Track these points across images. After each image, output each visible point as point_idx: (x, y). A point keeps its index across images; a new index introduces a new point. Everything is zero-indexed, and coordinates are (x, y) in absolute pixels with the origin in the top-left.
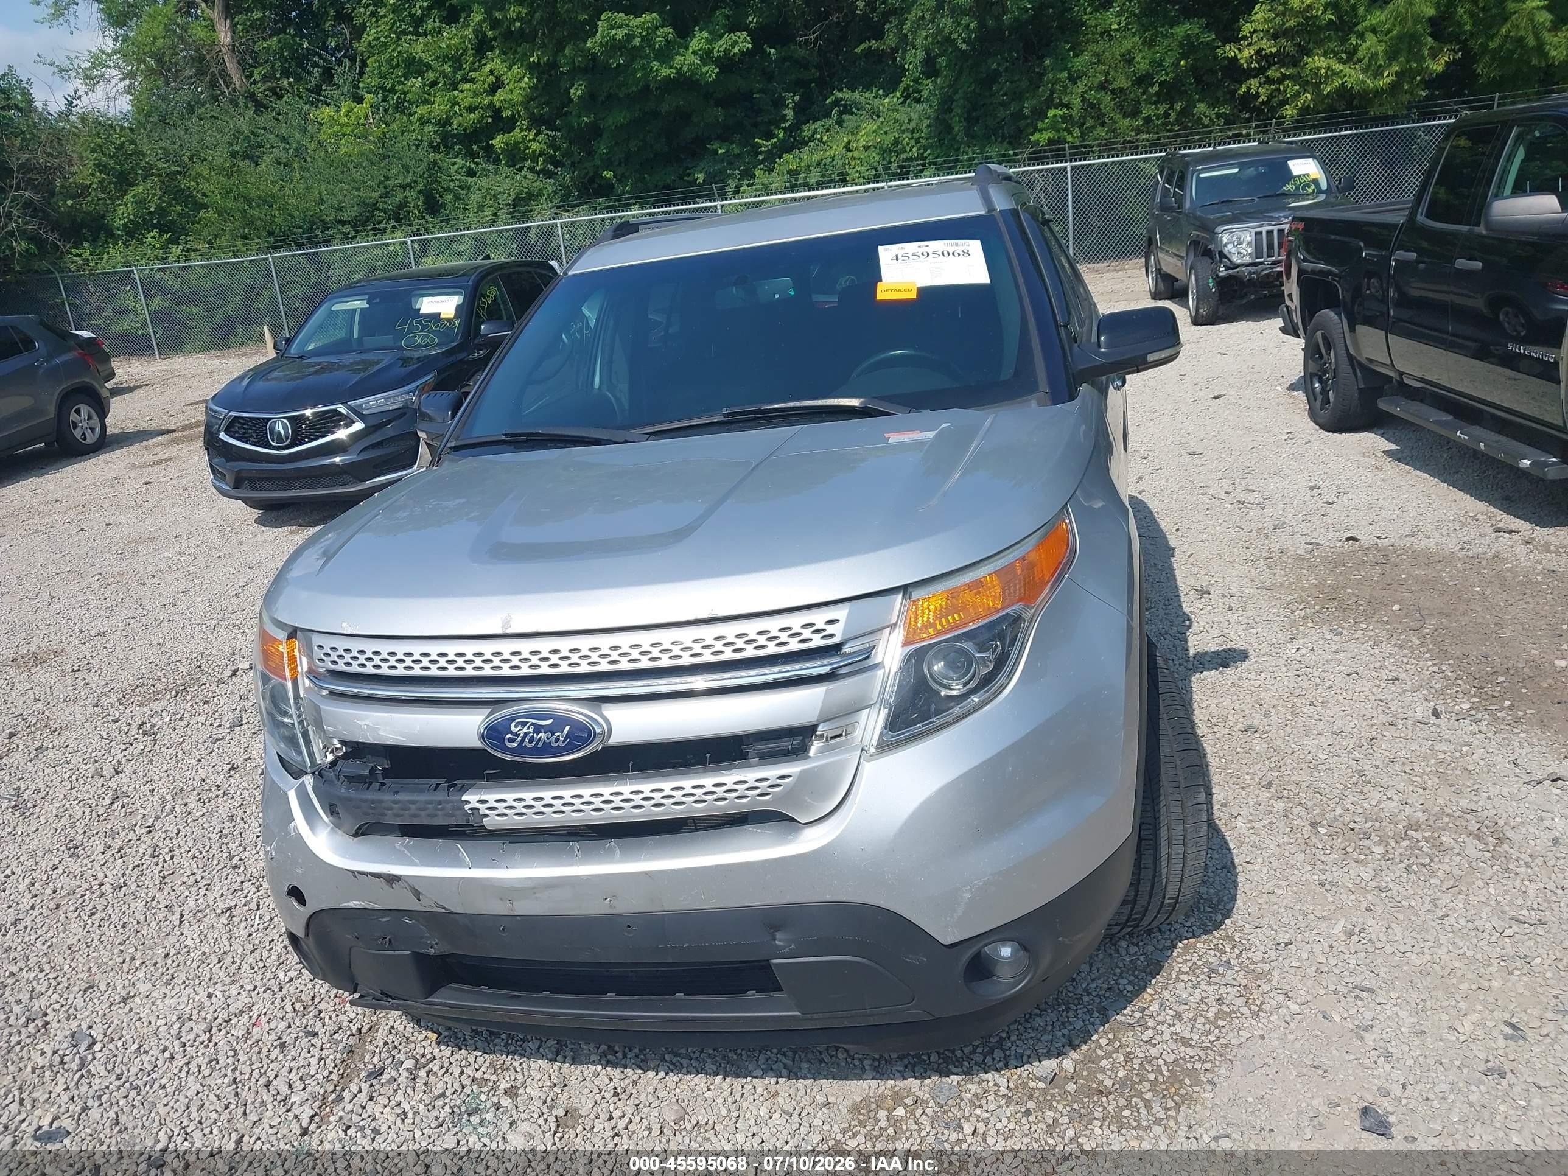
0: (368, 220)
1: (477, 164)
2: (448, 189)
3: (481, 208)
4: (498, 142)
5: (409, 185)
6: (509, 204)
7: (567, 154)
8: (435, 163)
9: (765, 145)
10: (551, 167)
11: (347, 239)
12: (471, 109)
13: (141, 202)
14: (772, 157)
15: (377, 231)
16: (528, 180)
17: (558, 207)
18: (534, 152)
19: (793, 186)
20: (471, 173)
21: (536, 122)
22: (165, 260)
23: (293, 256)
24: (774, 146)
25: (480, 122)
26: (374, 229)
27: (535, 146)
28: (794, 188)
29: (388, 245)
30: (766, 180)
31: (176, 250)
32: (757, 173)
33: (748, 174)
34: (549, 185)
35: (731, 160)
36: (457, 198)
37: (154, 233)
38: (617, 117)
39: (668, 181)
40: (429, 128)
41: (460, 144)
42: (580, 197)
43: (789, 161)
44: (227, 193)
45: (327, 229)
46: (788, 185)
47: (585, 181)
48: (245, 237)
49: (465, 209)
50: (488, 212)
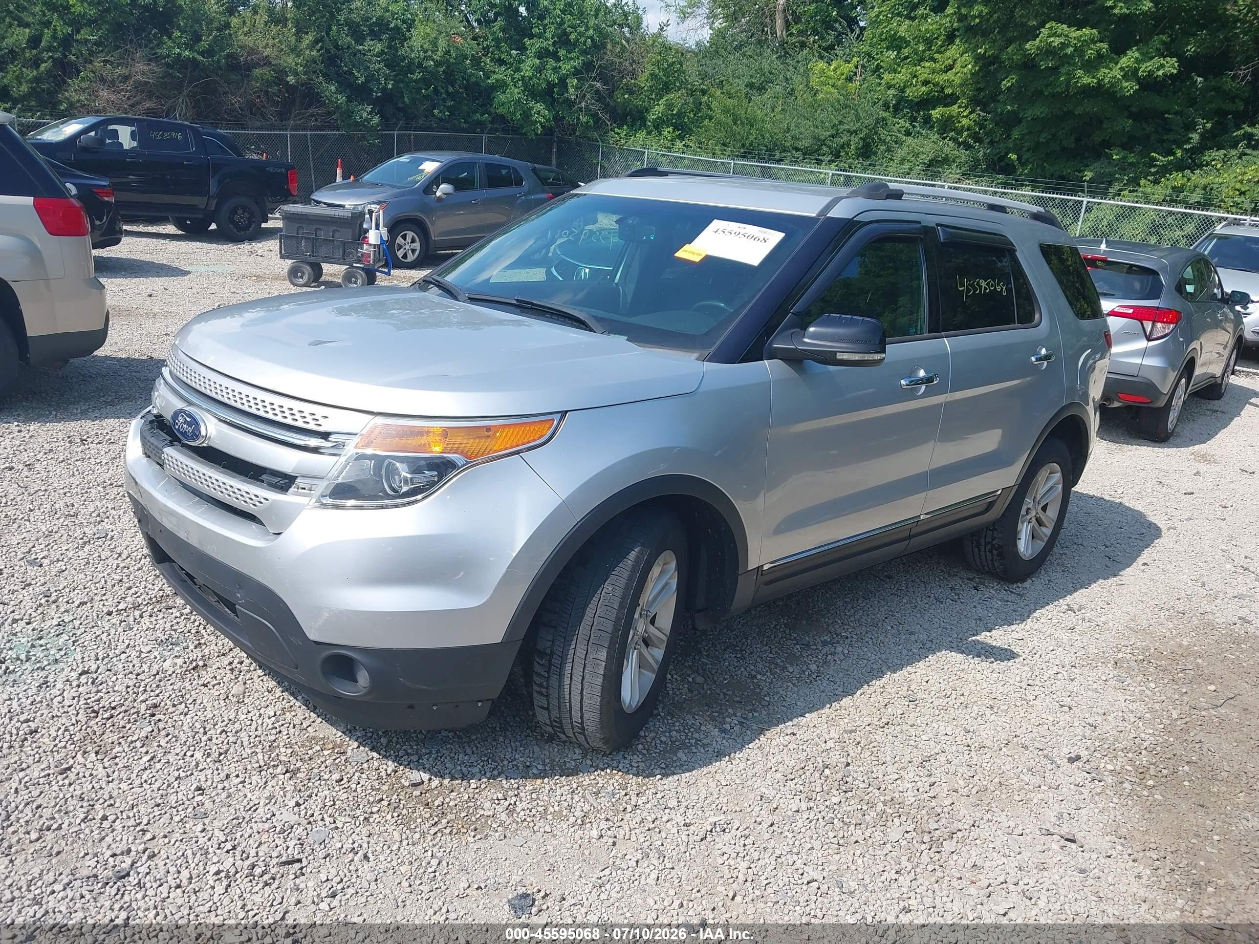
0: (816, 151)
1: (914, 127)
2: (884, 142)
3: (902, 161)
4: (936, 113)
5: (855, 132)
6: (924, 163)
7: (989, 133)
8: (884, 119)
9: (1161, 160)
10: (971, 141)
11: (795, 161)
12: (926, 83)
13: (670, 106)
14: (1164, 171)
15: (818, 162)
16: (949, 148)
17: (963, 175)
18: (963, 127)
19: (1172, 201)
20: (908, 133)
21: (975, 102)
22: (669, 149)
23: (752, 165)
24: (1169, 162)
25: (928, 94)
26: (816, 159)
27: (965, 122)
28: (1173, 202)
29: (821, 173)
30: (1149, 190)
31: (679, 144)
32: (1142, 182)
33: (1135, 182)
34: (963, 155)
35: (1123, 167)
36: (889, 150)
37: (671, 129)
38: (1039, 110)
39: (1065, 173)
40: (891, 92)
41: (910, 108)
42: (986, 170)
43: (1177, 179)
44: (726, 111)
45: (784, 151)
46: (1168, 198)
47: (996, 158)
48: (724, 145)
49: (891, 159)
50: (907, 166)
